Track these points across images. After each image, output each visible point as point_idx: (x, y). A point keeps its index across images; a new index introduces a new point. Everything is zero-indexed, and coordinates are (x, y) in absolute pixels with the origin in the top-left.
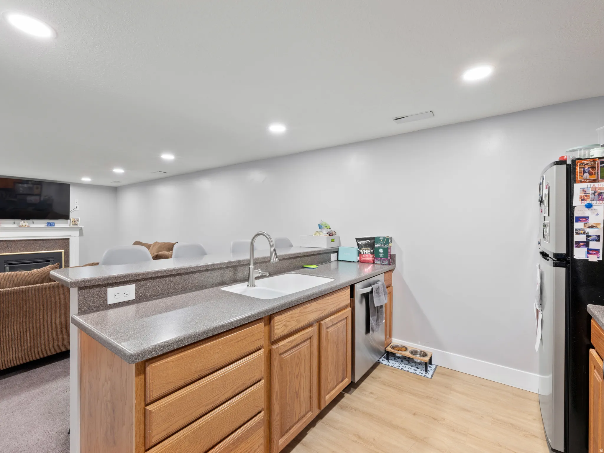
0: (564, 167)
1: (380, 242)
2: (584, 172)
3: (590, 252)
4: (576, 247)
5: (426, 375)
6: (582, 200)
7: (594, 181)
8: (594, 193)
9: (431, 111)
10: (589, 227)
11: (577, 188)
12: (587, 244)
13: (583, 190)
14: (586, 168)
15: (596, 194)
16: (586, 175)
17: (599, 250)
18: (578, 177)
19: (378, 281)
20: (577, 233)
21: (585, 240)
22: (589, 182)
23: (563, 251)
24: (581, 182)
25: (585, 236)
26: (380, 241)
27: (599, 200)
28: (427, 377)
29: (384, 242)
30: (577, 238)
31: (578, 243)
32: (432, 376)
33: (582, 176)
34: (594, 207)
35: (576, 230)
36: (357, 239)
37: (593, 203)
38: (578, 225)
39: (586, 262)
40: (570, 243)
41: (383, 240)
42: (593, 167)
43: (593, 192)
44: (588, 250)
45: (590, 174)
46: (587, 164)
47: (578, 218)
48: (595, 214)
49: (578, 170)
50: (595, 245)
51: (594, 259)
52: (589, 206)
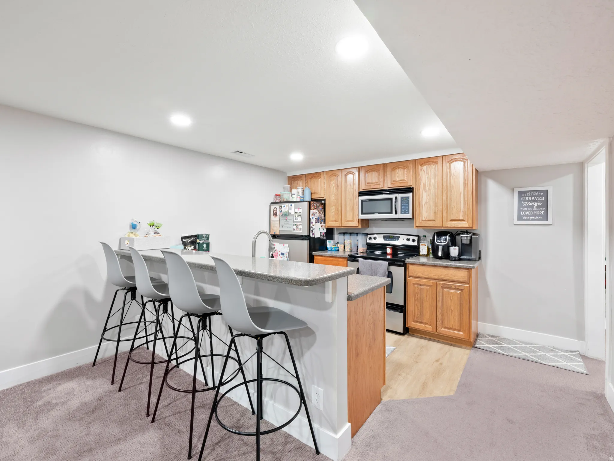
0: (308, 203)
3: (313, 234)
4: (311, 233)
7: (314, 210)
10: (313, 226)
11: (311, 211)
15: (314, 214)
18: (311, 208)
23: (308, 235)
27: (314, 216)
30: (311, 229)
31: (311, 231)
38: (311, 225)
40: (310, 231)
42: (313, 205)
46: (312, 203)
47: (311, 222)
48: (313, 221)
49: (311, 205)
50: (314, 232)
51: (313, 237)
52: (313, 218)
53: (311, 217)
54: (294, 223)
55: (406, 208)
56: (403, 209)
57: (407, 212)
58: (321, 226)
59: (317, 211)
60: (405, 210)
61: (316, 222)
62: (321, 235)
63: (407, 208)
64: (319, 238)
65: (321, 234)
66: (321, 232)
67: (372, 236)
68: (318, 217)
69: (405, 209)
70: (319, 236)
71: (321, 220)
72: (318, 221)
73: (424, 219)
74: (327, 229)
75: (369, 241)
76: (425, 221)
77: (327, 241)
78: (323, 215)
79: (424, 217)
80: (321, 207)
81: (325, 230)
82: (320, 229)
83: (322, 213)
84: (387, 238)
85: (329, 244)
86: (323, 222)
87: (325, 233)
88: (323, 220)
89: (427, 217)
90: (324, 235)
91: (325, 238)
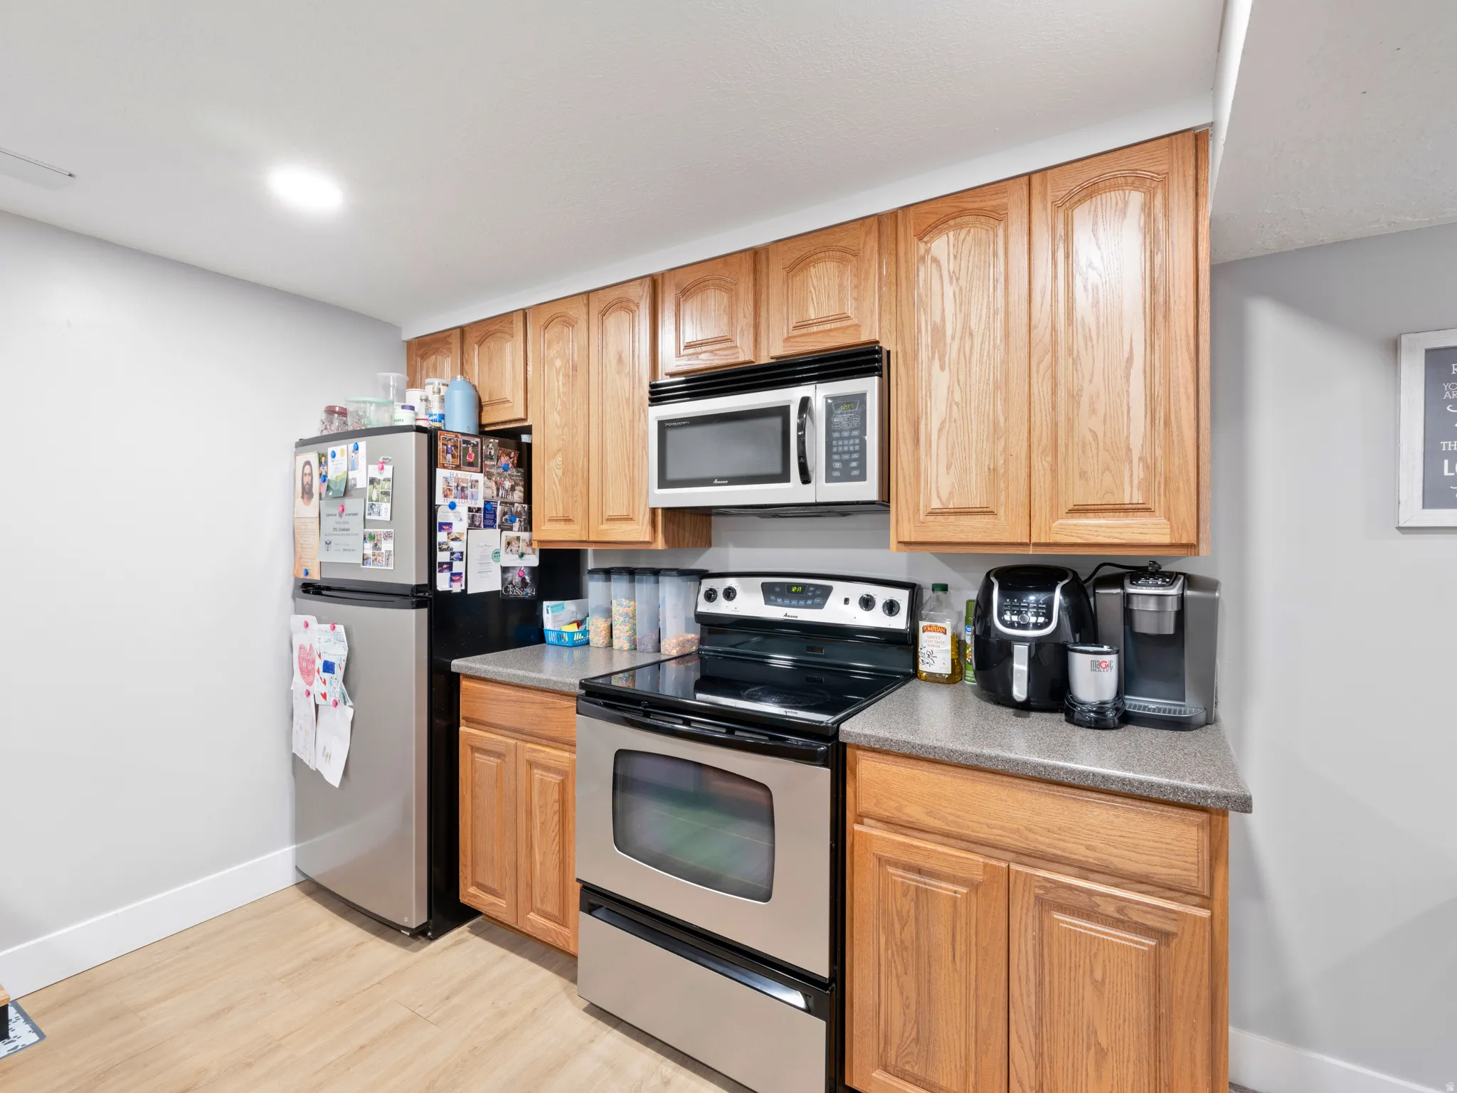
0: (425, 437)
2: (447, 453)
3: (454, 578)
4: (440, 571)
5: (12, 1045)
6: (446, 496)
7: (458, 468)
8: (457, 486)
9: (70, 175)
10: (453, 540)
11: (441, 473)
12: (450, 566)
13: (446, 479)
14: (449, 446)
15: (459, 488)
16: (449, 456)
17: (461, 573)
18: (440, 460)
20: (441, 550)
21: (449, 561)
22: (452, 469)
23: (425, 581)
24: (444, 467)
25: (448, 554)
27: (462, 498)
28: (25, 1047)
30: (442, 557)
31: (441, 564)
32: (36, 1030)
33: (445, 458)
34: (458, 508)
35: (439, 543)
37: (456, 501)
38: (441, 537)
39: (448, 594)
40: (433, 567)
42: (456, 447)
43: (456, 484)
44: (453, 575)
45: (453, 456)
46: (450, 440)
47: (441, 524)
48: (456, 517)
49: (440, 446)
50: (458, 567)
51: (457, 588)
52: (452, 506)
53: (439, 499)
54: (365, 528)
55: (851, 453)
56: (836, 457)
57: (856, 473)
58: (509, 544)
59: (480, 477)
60: (846, 463)
61: (472, 525)
62: (504, 580)
63: (855, 452)
64: (498, 592)
65: (509, 576)
66: (505, 570)
67: (720, 585)
68: (487, 503)
69: (846, 457)
70: (497, 586)
71: (504, 514)
72: (485, 517)
73: (936, 504)
74: (544, 554)
75: (705, 607)
76: (942, 514)
77: (546, 604)
78: (518, 495)
79: (939, 497)
80: (504, 460)
81: (533, 561)
82: (496, 554)
83: (508, 484)
84: (778, 595)
85: (555, 616)
86: (516, 525)
87: (532, 569)
88: (518, 515)
89: (951, 493)
90: (523, 580)
91: (530, 592)
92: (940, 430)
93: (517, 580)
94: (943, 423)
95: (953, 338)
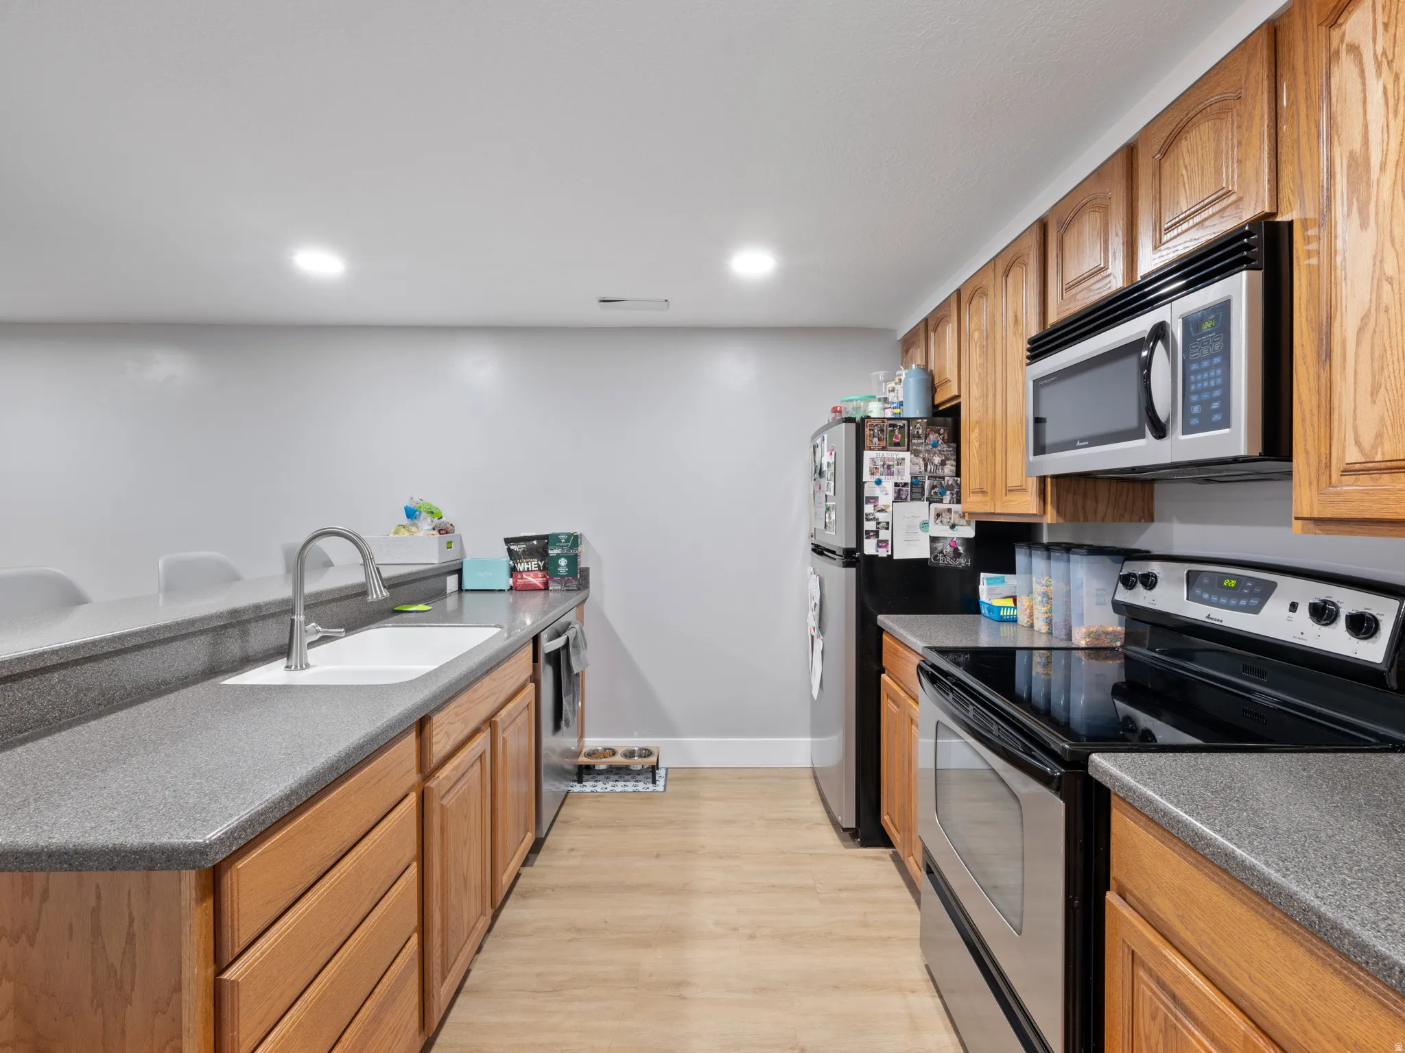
0: (853, 426)
1: (561, 544)
2: (874, 436)
3: (880, 544)
4: (867, 538)
5: (655, 788)
6: (872, 474)
7: (884, 449)
8: (884, 465)
9: (666, 301)
10: (879, 511)
11: (868, 455)
12: (876, 534)
13: (873, 460)
14: (876, 431)
15: (885, 466)
16: (876, 440)
17: (888, 540)
18: (867, 443)
19: (570, 624)
20: (868, 520)
21: (875, 529)
22: (879, 450)
23: (853, 545)
24: (871, 449)
25: (874, 523)
26: (561, 542)
27: (888, 475)
28: (657, 792)
29: (569, 544)
30: (869, 526)
31: (868, 532)
32: (665, 786)
33: (872, 441)
34: (884, 484)
35: (867, 515)
36: (508, 541)
37: (883, 478)
38: (868, 508)
39: (873, 558)
40: (860, 534)
41: (567, 541)
42: (882, 431)
43: (882, 463)
44: (879, 542)
45: (880, 439)
46: (876, 425)
47: (868, 498)
48: (884, 493)
49: (867, 432)
50: (884, 535)
51: (883, 553)
52: (879, 482)
53: (866, 477)
54: (826, 502)
55: (1210, 389)
56: (1194, 398)
57: (1217, 417)
58: (938, 515)
59: (907, 455)
60: (1205, 404)
61: (898, 498)
62: (932, 550)
64: (926, 560)
65: (939, 546)
66: (934, 540)
67: (1139, 568)
68: (914, 477)
69: (1205, 396)
70: (926, 554)
71: (934, 487)
72: (910, 491)
73: (1353, 455)
74: (980, 526)
75: (1124, 596)
76: (1367, 471)
77: (982, 575)
78: (949, 469)
79: (1358, 443)
80: (932, 437)
81: (970, 532)
82: (925, 525)
83: (937, 460)
84: (1208, 588)
85: (990, 588)
86: (947, 498)
87: (967, 541)
88: (950, 487)
89: (1379, 436)
90: (956, 550)
91: (963, 562)
92: (1361, 330)
93: (949, 549)
94: (1365, 318)
95: (1383, 167)
